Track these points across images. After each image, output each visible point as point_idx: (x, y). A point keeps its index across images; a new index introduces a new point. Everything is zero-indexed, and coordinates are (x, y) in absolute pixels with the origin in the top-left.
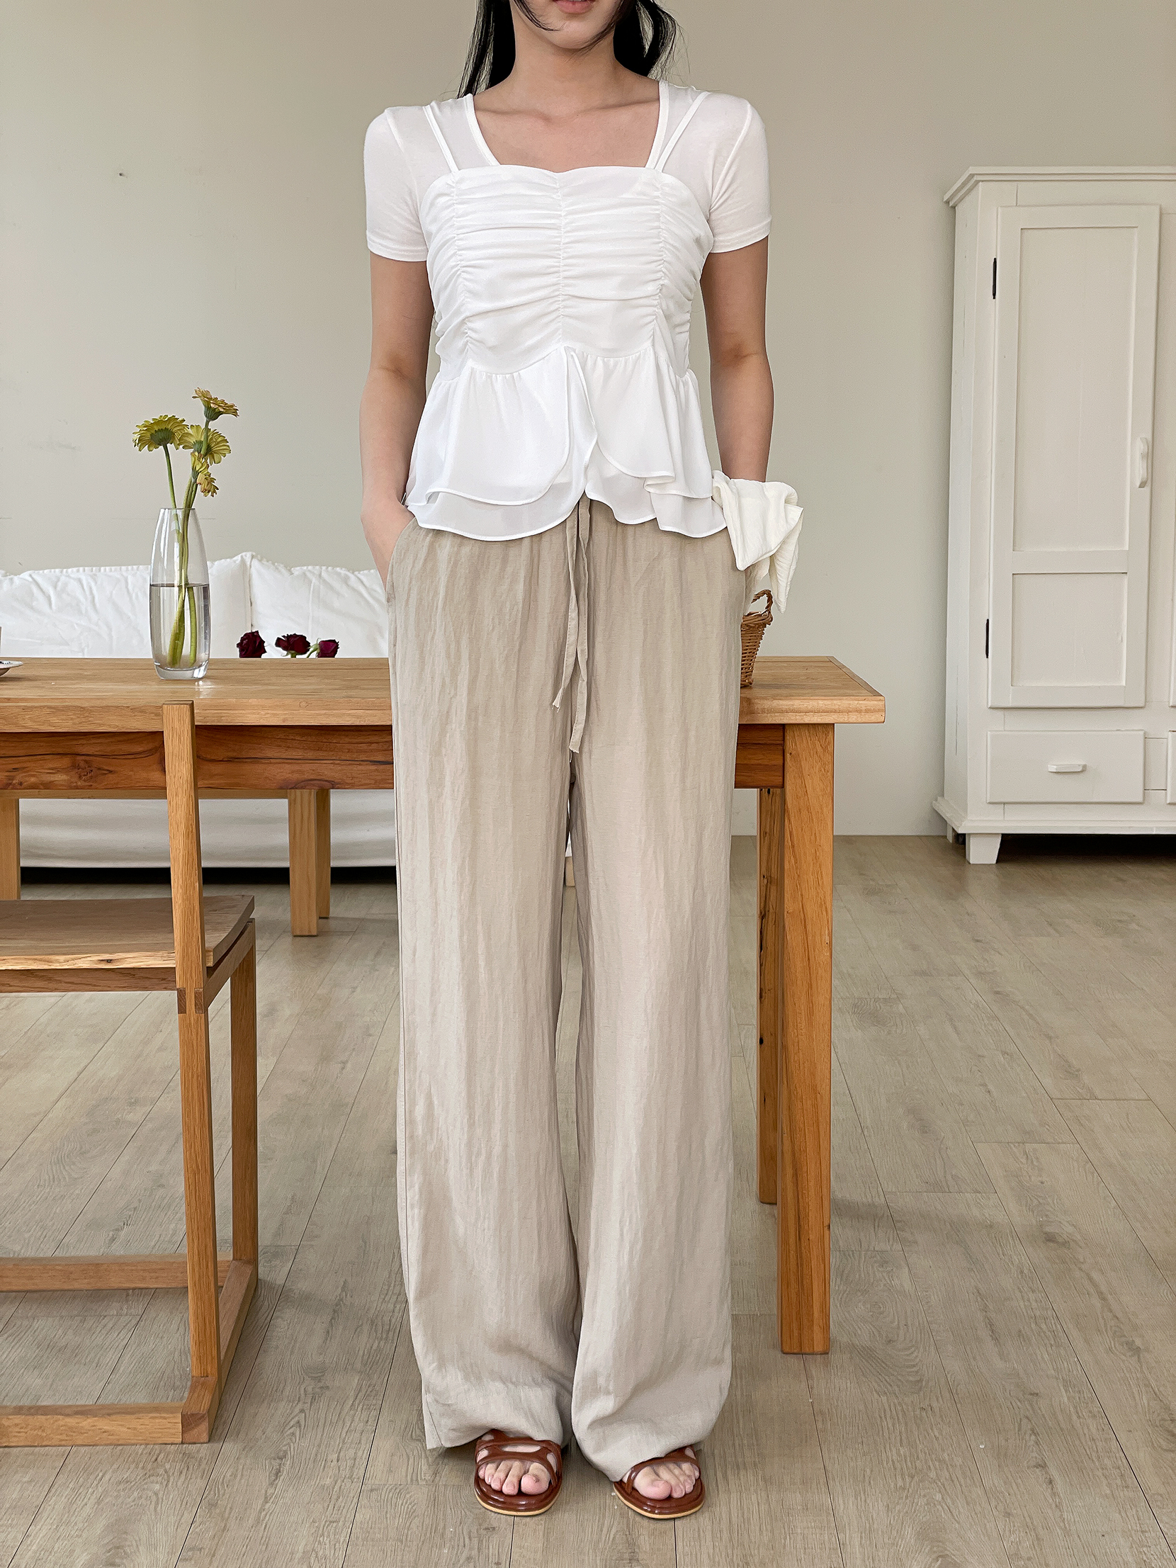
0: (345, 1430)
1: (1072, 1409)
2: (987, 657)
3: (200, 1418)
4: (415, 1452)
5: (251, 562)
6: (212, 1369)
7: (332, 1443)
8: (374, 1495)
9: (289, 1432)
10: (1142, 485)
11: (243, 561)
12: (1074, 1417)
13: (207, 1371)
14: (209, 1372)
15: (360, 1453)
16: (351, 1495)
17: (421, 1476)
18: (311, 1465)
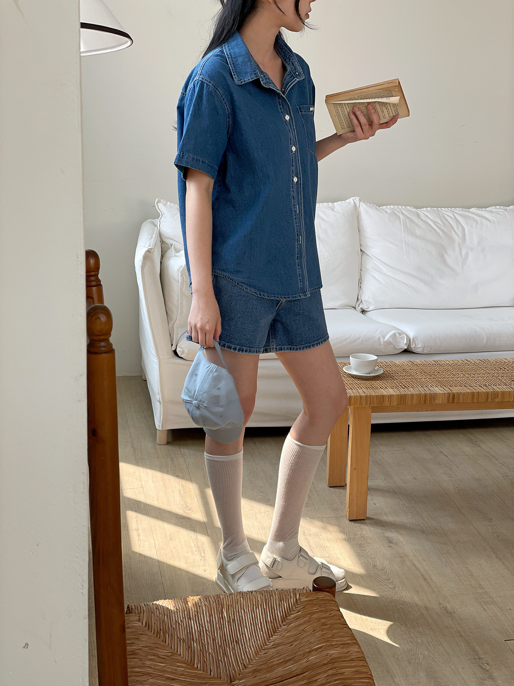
5: (360, 204)
11: (354, 202)
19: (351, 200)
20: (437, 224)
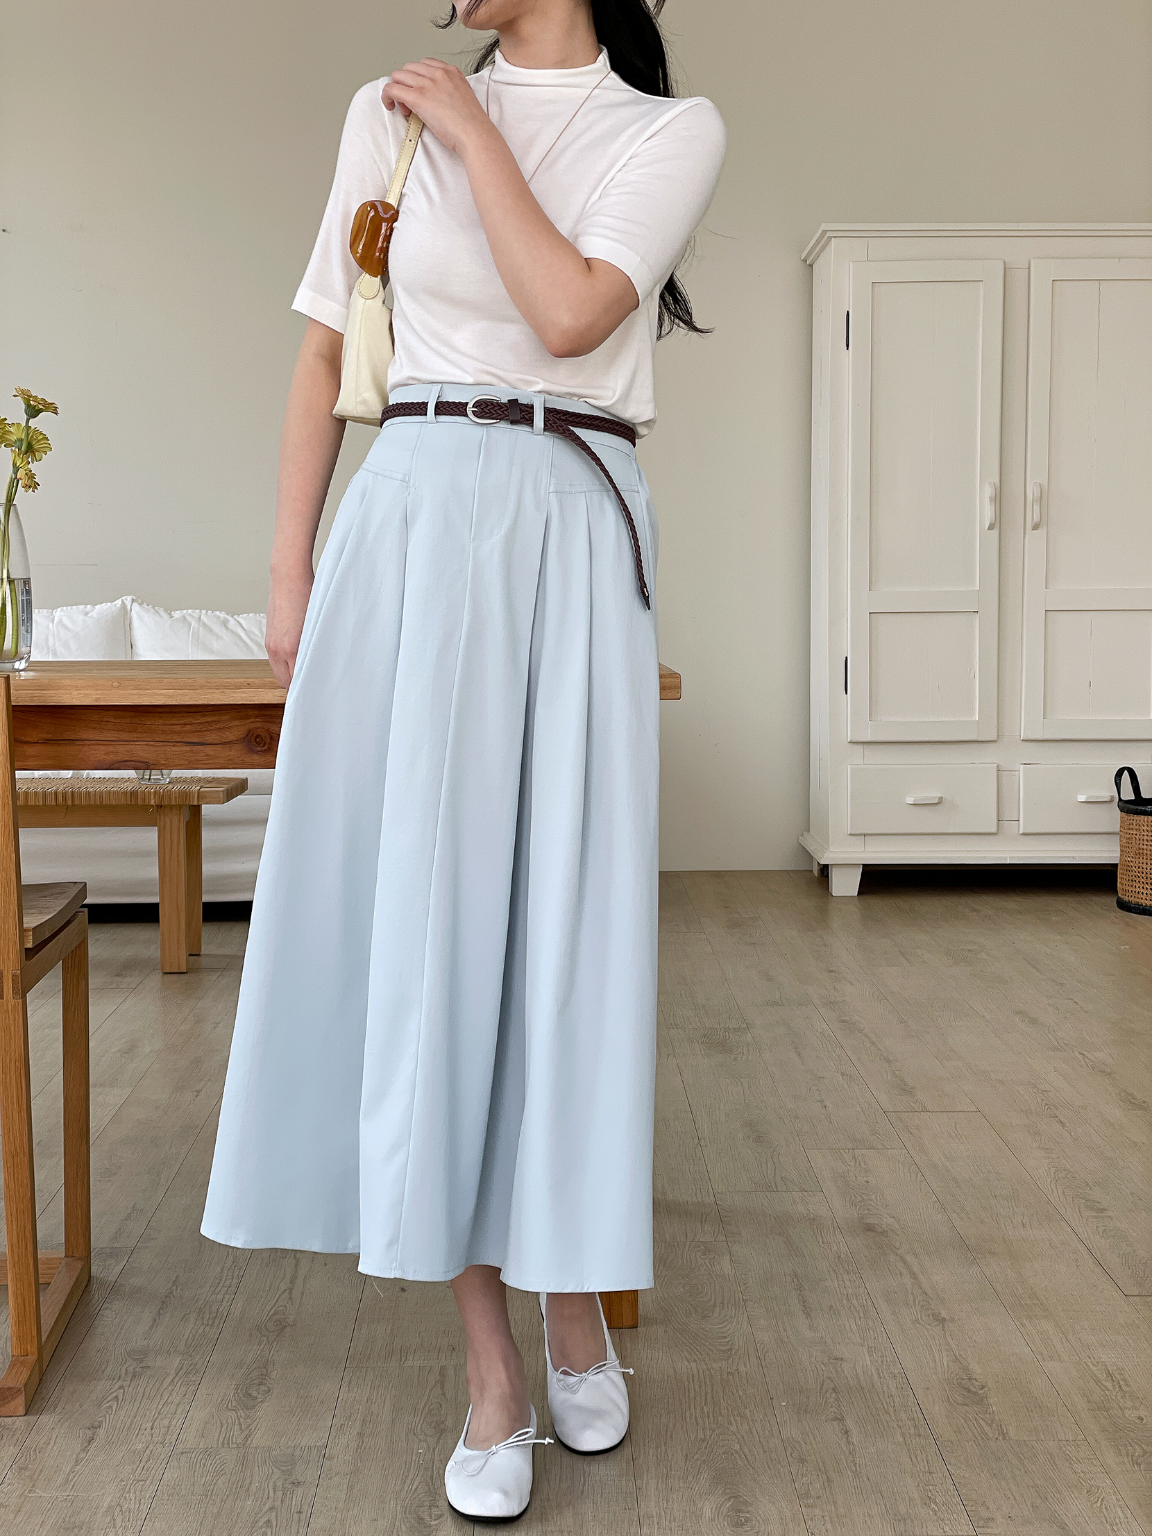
0: (162, 1403)
1: (874, 1370)
2: (846, 693)
3: (17, 1392)
4: (230, 1421)
5: (131, 606)
6: (32, 1349)
7: (148, 1414)
8: (183, 1458)
9: (105, 1406)
10: (991, 527)
11: (123, 605)
12: (876, 1377)
13: (27, 1351)
14: (29, 1351)
15: (174, 1422)
16: (162, 1457)
17: (232, 1438)
18: (125, 1432)
19: (119, 602)
20: (251, 635)
